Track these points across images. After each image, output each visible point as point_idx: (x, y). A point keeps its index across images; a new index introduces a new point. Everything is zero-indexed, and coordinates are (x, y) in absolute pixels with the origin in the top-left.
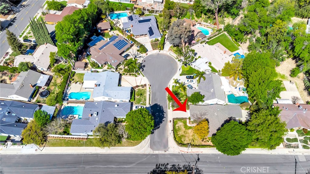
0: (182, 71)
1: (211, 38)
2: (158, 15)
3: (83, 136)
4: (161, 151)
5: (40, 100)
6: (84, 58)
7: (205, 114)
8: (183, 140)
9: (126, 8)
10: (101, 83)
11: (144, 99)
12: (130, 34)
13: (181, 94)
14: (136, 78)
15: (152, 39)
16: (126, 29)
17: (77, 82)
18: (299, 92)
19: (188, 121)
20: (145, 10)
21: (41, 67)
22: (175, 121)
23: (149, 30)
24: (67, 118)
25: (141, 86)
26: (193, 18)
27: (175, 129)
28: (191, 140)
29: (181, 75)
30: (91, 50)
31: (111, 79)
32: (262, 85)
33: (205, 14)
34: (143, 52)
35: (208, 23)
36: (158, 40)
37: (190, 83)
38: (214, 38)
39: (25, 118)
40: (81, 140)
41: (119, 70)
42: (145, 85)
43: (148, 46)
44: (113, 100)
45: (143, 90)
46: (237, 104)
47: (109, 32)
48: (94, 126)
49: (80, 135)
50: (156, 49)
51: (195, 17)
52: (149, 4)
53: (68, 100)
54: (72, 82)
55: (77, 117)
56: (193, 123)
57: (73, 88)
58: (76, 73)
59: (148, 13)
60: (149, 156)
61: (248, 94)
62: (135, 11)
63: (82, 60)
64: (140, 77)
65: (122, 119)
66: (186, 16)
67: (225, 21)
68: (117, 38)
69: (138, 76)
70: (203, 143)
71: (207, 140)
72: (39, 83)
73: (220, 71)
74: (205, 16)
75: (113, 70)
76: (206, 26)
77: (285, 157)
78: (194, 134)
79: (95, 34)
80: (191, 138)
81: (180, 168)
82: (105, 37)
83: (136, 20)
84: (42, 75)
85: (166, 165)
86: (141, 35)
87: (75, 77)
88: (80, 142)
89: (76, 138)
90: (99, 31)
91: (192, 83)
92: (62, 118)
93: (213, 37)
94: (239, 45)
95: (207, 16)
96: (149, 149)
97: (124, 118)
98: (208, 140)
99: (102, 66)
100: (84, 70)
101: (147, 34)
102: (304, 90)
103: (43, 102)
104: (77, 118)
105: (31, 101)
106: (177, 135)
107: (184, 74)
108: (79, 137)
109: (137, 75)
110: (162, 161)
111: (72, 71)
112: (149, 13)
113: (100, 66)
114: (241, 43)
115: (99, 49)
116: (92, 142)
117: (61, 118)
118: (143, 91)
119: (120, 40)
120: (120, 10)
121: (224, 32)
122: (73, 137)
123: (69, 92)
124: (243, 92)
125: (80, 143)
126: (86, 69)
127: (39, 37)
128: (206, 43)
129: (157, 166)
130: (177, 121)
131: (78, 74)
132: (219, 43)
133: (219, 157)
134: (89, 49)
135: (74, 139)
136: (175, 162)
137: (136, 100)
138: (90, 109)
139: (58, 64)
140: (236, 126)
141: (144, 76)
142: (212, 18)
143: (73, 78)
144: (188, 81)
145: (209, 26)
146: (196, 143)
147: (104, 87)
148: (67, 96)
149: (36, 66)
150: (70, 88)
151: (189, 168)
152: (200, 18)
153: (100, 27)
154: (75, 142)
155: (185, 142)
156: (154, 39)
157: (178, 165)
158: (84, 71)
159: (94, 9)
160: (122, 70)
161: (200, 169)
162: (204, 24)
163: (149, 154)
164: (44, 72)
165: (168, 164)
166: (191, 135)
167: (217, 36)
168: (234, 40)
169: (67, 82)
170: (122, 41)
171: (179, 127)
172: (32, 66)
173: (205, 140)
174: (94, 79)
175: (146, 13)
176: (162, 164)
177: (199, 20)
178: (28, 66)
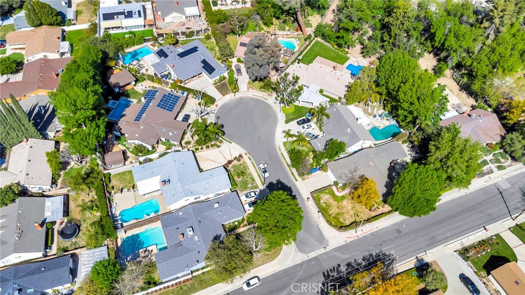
0: (286, 115)
1: (301, 53)
2: (203, 37)
3: (183, 276)
4: (319, 251)
5: (65, 246)
6: (114, 145)
7: (355, 170)
8: (341, 220)
9: (145, 39)
10: (169, 176)
11: (251, 178)
12: (173, 80)
13: (303, 151)
14: (220, 149)
15: (214, 79)
16: (162, 74)
17: (122, 189)
18: (455, 96)
19: (334, 188)
20: (178, 34)
21: (38, 186)
22: (315, 195)
23: (203, 65)
24: (139, 257)
25: (234, 160)
26: (261, 29)
27: (322, 208)
28: (354, 215)
29: (287, 122)
30: (121, 127)
31: (183, 163)
32: (423, 99)
33: (278, 18)
34: (209, 105)
35: (286, 31)
36: (225, 78)
37: (308, 131)
38: (306, 51)
39: (54, 289)
40: (182, 284)
41: (185, 146)
42: (241, 156)
43: (213, 92)
44: (203, 198)
45: (241, 164)
46: (387, 140)
47: (135, 88)
48: (197, 251)
49: (177, 278)
50: (227, 93)
51: (262, 25)
52: (179, 24)
53: (122, 226)
54: (113, 192)
55: (154, 249)
56: (343, 189)
57: (121, 203)
58: (112, 174)
59: (185, 39)
60: (304, 265)
61: (395, 121)
62: (162, 40)
63: (112, 149)
64: (225, 146)
65: (233, 223)
66: (249, 29)
67: (310, 22)
68: (157, 94)
69: (221, 145)
70: (374, 214)
71: (375, 207)
72: (49, 216)
73: (340, 98)
74: (278, 21)
75: (177, 149)
76: (285, 36)
77: (484, 190)
78: (354, 206)
79: (111, 98)
80: (352, 212)
81: (359, 264)
82: (131, 97)
83: (173, 54)
84: (46, 199)
85: (337, 268)
86: (192, 78)
87: (114, 182)
88: (181, 289)
89: (172, 286)
90: (117, 90)
91: (311, 128)
92: (129, 262)
93: (304, 50)
94: (348, 52)
95: (282, 21)
96: (299, 254)
97: (235, 222)
98: (378, 206)
99: (153, 148)
100: (124, 165)
101: (201, 73)
102: (460, 91)
103: (73, 247)
104: (155, 251)
105: (48, 254)
106: (330, 216)
107: (292, 120)
108: (177, 281)
109: (219, 144)
110: (328, 265)
111: (104, 174)
112: (187, 37)
113: (150, 148)
114: (349, 48)
115: (135, 120)
116: (202, 281)
117: (127, 261)
118: (242, 166)
119: (165, 95)
120: (134, 45)
121: (316, 38)
122: (166, 285)
123: (117, 211)
124: (387, 120)
125: (182, 291)
126: (127, 163)
127: (8, 132)
128: (298, 63)
129: (324, 275)
130: (318, 196)
131: (116, 175)
132: (318, 57)
133: (404, 226)
134: (117, 125)
135: (171, 288)
136: (348, 258)
137: (239, 186)
138: (176, 226)
139: (67, 171)
140: (419, 170)
141: (231, 143)
142: (289, 21)
143: (111, 185)
144: (303, 127)
145: (289, 35)
146: (364, 216)
147: (179, 181)
148: (117, 221)
149: (27, 186)
150: (114, 204)
151: (373, 259)
152: (272, 26)
153: (117, 83)
154: (172, 292)
155: (348, 223)
156: (218, 78)
157: (355, 260)
158: (125, 167)
159: (96, 55)
160: (191, 144)
161: (387, 254)
162: (281, 33)
163: (303, 262)
164: (45, 193)
165: (339, 265)
166: (350, 208)
167: (310, 47)
168: (336, 47)
169: (106, 196)
170: (168, 96)
171: (326, 203)
172: (20, 189)
173: (373, 208)
174: (153, 174)
175: (182, 38)
176: (330, 270)
177: (271, 29)
178: (13, 192)
